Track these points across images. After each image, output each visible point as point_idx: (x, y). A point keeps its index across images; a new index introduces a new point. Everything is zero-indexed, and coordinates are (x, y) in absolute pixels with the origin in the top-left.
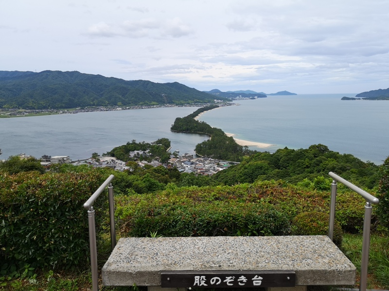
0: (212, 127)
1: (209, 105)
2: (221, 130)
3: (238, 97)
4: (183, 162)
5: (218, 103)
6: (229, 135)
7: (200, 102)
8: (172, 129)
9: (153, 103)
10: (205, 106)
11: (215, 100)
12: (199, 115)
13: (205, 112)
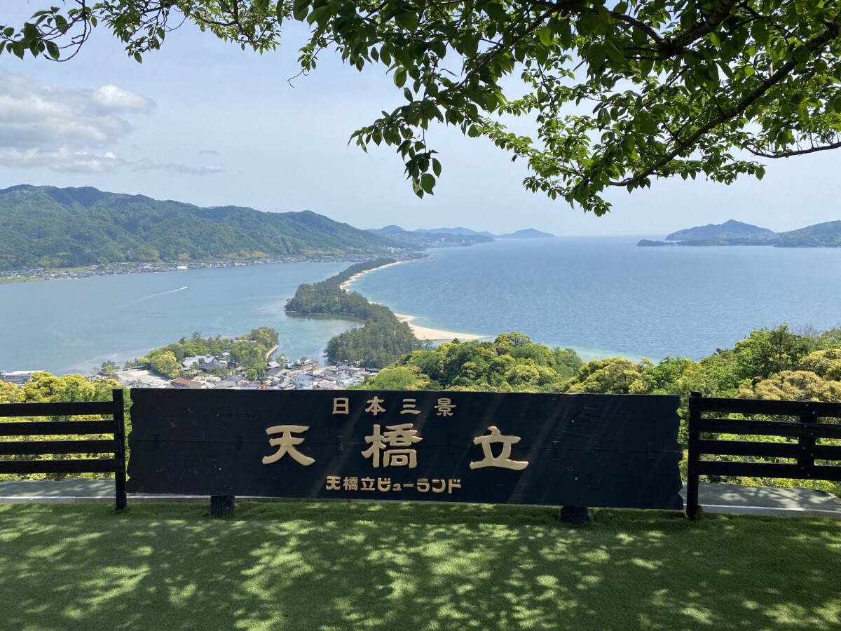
1: (374, 257)
2: (386, 308)
3: (438, 242)
4: (294, 376)
5: (395, 253)
7: (357, 252)
8: (287, 307)
9: (258, 254)
10: (365, 259)
11: (390, 248)
12: (352, 278)
13: (366, 272)
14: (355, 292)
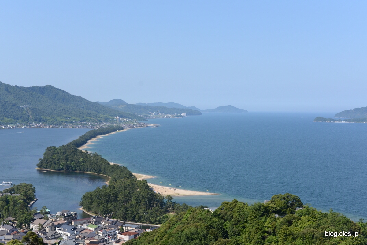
0: (112, 164)
1: (105, 125)
2: (126, 168)
3: (155, 114)
4: (59, 226)
5: (121, 122)
6: (140, 177)
7: (89, 121)
8: (40, 165)
9: (6, 120)
10: (98, 126)
11: (117, 118)
12: (89, 141)
13: (100, 137)
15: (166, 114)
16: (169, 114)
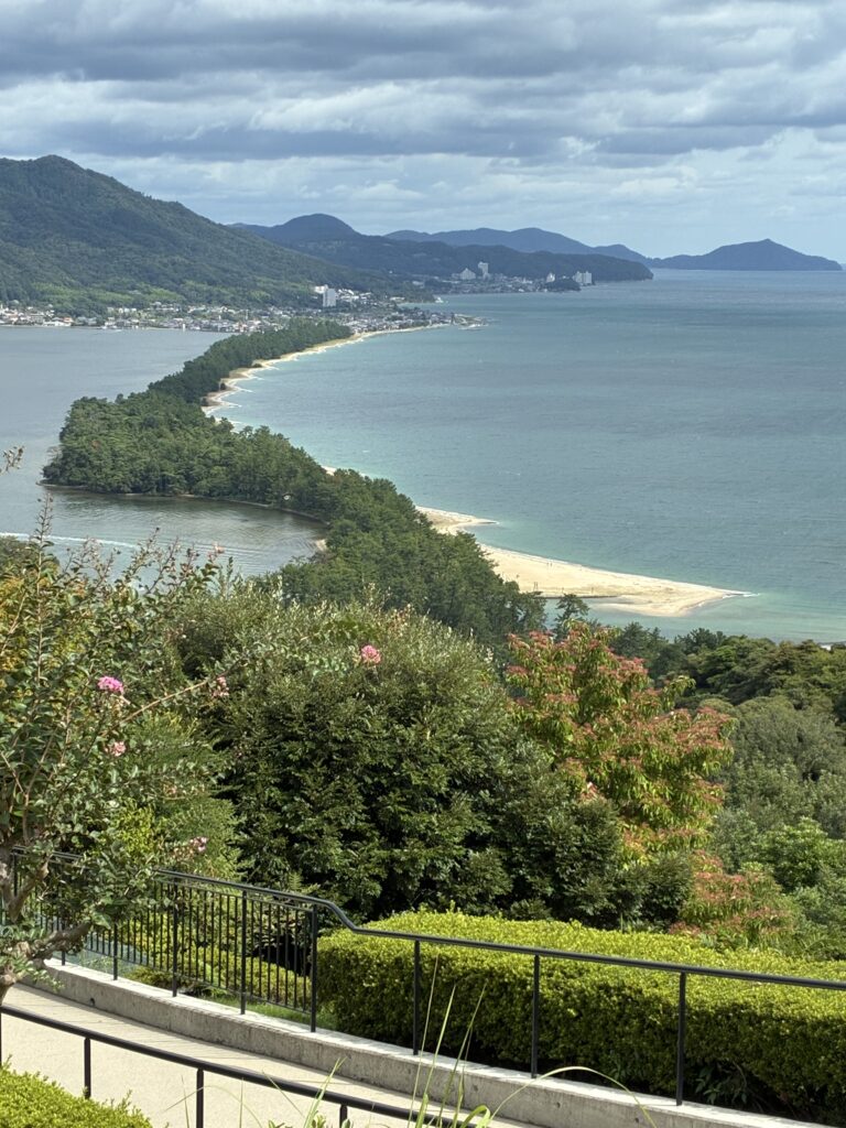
0: (331, 471)
2: (385, 486)
3: (467, 274)
5: (342, 306)
7: (218, 300)
8: (51, 474)
10: (253, 323)
11: (321, 290)
12: (230, 382)
13: (268, 365)
14: (264, 430)
15: (511, 275)
16: (522, 276)
